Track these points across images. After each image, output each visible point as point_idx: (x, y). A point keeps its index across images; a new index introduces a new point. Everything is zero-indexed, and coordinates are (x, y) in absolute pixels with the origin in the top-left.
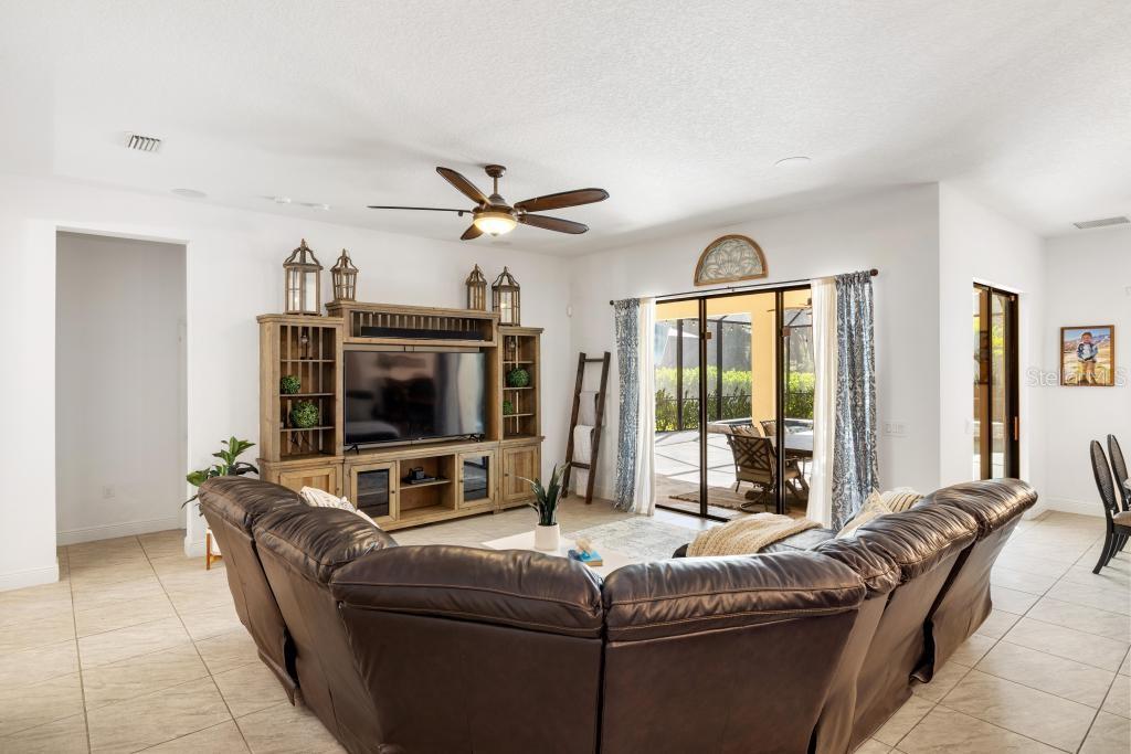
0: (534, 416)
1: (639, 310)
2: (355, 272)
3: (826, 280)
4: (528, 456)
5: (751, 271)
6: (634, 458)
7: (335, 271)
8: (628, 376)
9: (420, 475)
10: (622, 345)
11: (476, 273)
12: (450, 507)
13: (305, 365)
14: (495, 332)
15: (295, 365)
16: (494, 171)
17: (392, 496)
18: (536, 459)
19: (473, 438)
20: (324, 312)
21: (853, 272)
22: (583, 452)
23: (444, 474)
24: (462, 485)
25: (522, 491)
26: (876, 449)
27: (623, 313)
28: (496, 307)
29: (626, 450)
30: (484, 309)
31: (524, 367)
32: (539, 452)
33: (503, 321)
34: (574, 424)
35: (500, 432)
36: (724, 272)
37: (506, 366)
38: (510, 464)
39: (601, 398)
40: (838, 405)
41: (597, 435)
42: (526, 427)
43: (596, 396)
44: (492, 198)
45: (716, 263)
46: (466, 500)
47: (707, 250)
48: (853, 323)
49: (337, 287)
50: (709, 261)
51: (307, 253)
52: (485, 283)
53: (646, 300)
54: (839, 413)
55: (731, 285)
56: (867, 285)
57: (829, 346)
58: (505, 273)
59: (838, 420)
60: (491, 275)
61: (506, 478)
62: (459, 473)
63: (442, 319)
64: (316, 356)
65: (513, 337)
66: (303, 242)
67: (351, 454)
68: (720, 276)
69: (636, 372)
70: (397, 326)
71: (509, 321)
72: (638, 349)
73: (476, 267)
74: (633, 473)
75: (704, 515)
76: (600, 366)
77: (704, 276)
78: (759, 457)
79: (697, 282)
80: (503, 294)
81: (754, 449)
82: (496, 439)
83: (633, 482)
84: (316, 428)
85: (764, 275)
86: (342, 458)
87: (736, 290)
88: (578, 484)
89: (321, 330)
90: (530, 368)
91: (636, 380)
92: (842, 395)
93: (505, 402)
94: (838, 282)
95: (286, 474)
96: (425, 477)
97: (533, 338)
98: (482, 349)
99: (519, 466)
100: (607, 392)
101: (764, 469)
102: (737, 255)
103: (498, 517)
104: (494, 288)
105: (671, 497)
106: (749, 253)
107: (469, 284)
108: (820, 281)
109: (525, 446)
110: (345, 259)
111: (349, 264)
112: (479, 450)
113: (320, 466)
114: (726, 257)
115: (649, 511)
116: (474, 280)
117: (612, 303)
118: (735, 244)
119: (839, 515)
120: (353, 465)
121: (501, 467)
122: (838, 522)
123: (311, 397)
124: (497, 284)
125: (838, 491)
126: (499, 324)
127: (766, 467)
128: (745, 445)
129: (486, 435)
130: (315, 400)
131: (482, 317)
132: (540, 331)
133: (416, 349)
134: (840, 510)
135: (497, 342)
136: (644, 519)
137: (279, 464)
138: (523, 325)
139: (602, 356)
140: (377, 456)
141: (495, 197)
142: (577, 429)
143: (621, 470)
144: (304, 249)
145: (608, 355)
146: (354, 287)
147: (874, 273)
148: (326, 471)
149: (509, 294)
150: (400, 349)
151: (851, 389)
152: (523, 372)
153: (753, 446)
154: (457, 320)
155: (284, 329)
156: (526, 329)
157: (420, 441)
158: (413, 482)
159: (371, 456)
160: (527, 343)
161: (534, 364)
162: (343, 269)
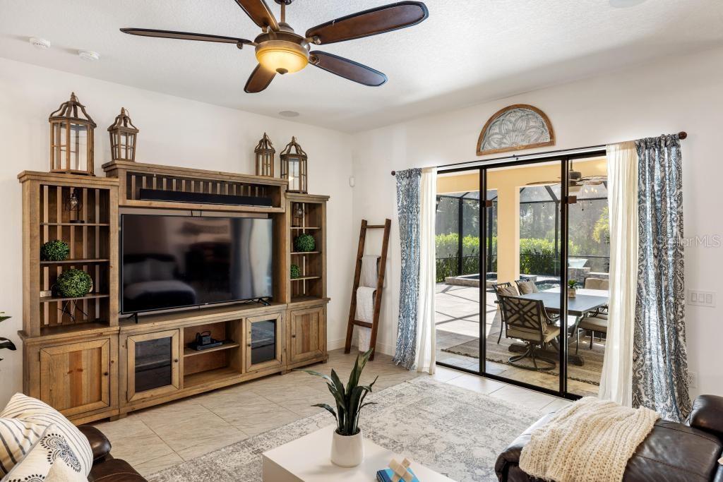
0: (321, 278)
1: (421, 180)
2: (134, 132)
3: (625, 145)
4: (315, 317)
5: (538, 139)
6: (415, 318)
7: (113, 130)
8: (409, 242)
9: (206, 341)
10: (403, 212)
11: (265, 141)
12: (238, 371)
13: (79, 229)
14: (283, 198)
15: (66, 229)
17: (175, 365)
18: (322, 320)
19: (262, 302)
20: (99, 172)
21: (660, 136)
22: (365, 311)
23: (232, 338)
24: (249, 349)
25: (308, 350)
26: (684, 319)
27: (405, 182)
28: (284, 174)
29: (407, 310)
30: (272, 175)
31: (310, 232)
32: (325, 312)
33: (291, 188)
34: (356, 286)
35: (288, 295)
36: (508, 142)
37: (293, 232)
38: (297, 326)
39: (382, 261)
40: (640, 273)
41: (379, 295)
42: (312, 289)
43: (378, 260)
44: (280, 24)
45: (500, 133)
46: (254, 362)
47: (490, 120)
48: (656, 188)
49: (114, 147)
50: (492, 132)
51: (79, 109)
52: (273, 151)
53: (428, 170)
54: (641, 282)
55: (517, 153)
56: (674, 149)
57: (628, 212)
58: (293, 143)
59: (639, 289)
60: (279, 144)
61: (293, 339)
62: (246, 337)
63: (231, 185)
64: (92, 219)
65: (300, 204)
66: (73, 96)
67: (130, 324)
68: (503, 146)
69: (417, 237)
70: (183, 190)
71: (297, 188)
72: (420, 217)
73: (265, 135)
74: (415, 332)
75: (482, 373)
76: (382, 232)
77: (487, 145)
78: (530, 317)
79: (479, 152)
80: (291, 163)
81: (525, 310)
82: (283, 302)
83: (414, 341)
84: (90, 297)
85: (552, 143)
86: (118, 328)
87: (521, 159)
88: (361, 341)
89: (97, 193)
90: (317, 234)
91: (417, 246)
92: (644, 262)
93: (292, 266)
94: (639, 147)
95: (48, 350)
96: (212, 341)
97: (320, 205)
98: (271, 215)
99: (306, 326)
100: (388, 256)
101: (534, 328)
102: (522, 124)
103: (285, 377)
104: (283, 157)
105: (442, 350)
106: (535, 122)
107: (258, 152)
108: (618, 147)
109: (312, 308)
110: (123, 117)
111: (128, 124)
112: (267, 313)
113: (90, 339)
114: (510, 126)
115: (430, 370)
116: (263, 148)
117: (393, 173)
118: (519, 114)
119: (640, 387)
120: (130, 335)
121: (289, 330)
122: (640, 394)
123: (85, 264)
124: (285, 153)
125: (639, 362)
126: (287, 191)
127: (537, 326)
128: (517, 305)
129: (274, 298)
130: (91, 267)
131: (271, 183)
132: (326, 198)
133: (204, 214)
134: (641, 381)
135: (285, 208)
136: (427, 379)
137: (40, 339)
138: (310, 192)
139: (384, 223)
140: (158, 324)
141: (283, 24)
142: (360, 290)
143: (402, 330)
144: (74, 104)
145: (389, 222)
146: (134, 148)
147: (683, 136)
148: (97, 344)
149: (297, 164)
150: (187, 213)
151: (656, 257)
152: (309, 237)
153: (524, 306)
154: (246, 185)
155: (53, 189)
156: (314, 197)
157: (207, 305)
158: (199, 347)
159: (151, 324)
160: (314, 209)
161: (320, 230)
162: (122, 127)
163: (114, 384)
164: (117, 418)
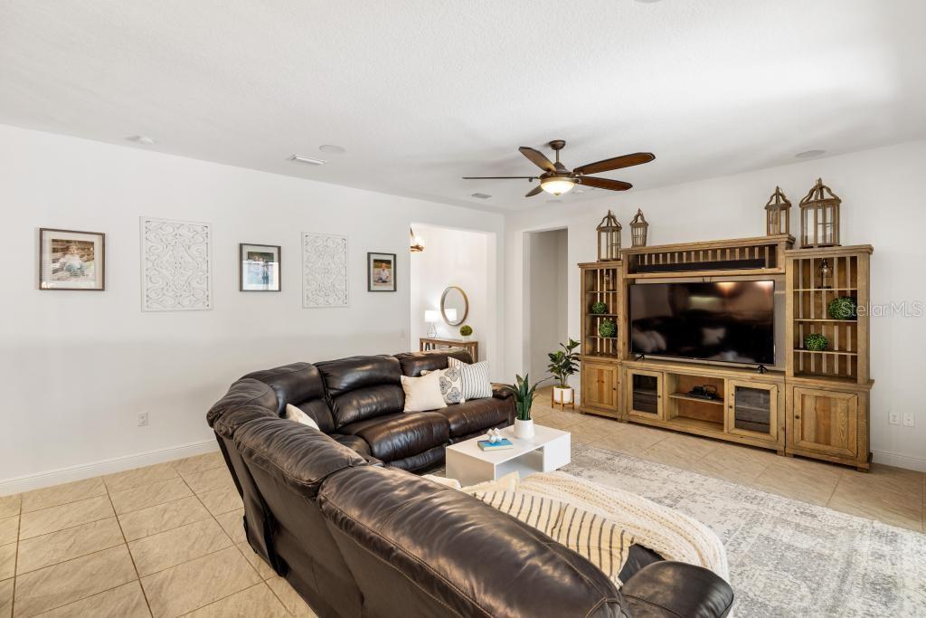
11: (777, 195)
12: (719, 428)
14: (782, 257)
16: (556, 145)
17: (659, 400)
18: (853, 412)
24: (732, 411)
35: (788, 367)
37: (796, 295)
44: (555, 165)
46: (738, 426)
49: (634, 238)
58: (820, 186)
62: (729, 399)
67: (631, 360)
73: (777, 189)
86: (620, 361)
109: (833, 391)
120: (628, 368)
121: (790, 406)
132: (870, 249)
135: (785, 268)
141: (558, 165)
156: (847, 249)
157: (695, 360)
163: (620, 397)
164: (621, 421)
